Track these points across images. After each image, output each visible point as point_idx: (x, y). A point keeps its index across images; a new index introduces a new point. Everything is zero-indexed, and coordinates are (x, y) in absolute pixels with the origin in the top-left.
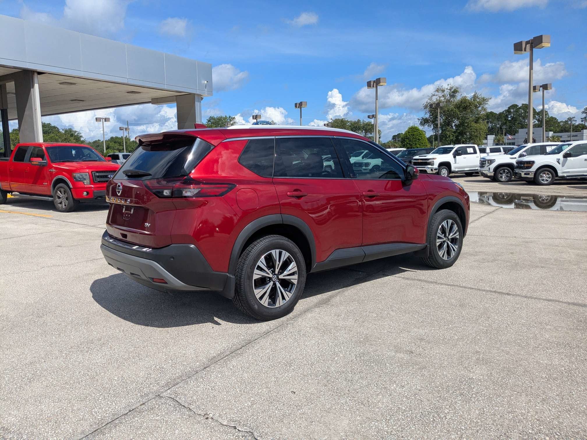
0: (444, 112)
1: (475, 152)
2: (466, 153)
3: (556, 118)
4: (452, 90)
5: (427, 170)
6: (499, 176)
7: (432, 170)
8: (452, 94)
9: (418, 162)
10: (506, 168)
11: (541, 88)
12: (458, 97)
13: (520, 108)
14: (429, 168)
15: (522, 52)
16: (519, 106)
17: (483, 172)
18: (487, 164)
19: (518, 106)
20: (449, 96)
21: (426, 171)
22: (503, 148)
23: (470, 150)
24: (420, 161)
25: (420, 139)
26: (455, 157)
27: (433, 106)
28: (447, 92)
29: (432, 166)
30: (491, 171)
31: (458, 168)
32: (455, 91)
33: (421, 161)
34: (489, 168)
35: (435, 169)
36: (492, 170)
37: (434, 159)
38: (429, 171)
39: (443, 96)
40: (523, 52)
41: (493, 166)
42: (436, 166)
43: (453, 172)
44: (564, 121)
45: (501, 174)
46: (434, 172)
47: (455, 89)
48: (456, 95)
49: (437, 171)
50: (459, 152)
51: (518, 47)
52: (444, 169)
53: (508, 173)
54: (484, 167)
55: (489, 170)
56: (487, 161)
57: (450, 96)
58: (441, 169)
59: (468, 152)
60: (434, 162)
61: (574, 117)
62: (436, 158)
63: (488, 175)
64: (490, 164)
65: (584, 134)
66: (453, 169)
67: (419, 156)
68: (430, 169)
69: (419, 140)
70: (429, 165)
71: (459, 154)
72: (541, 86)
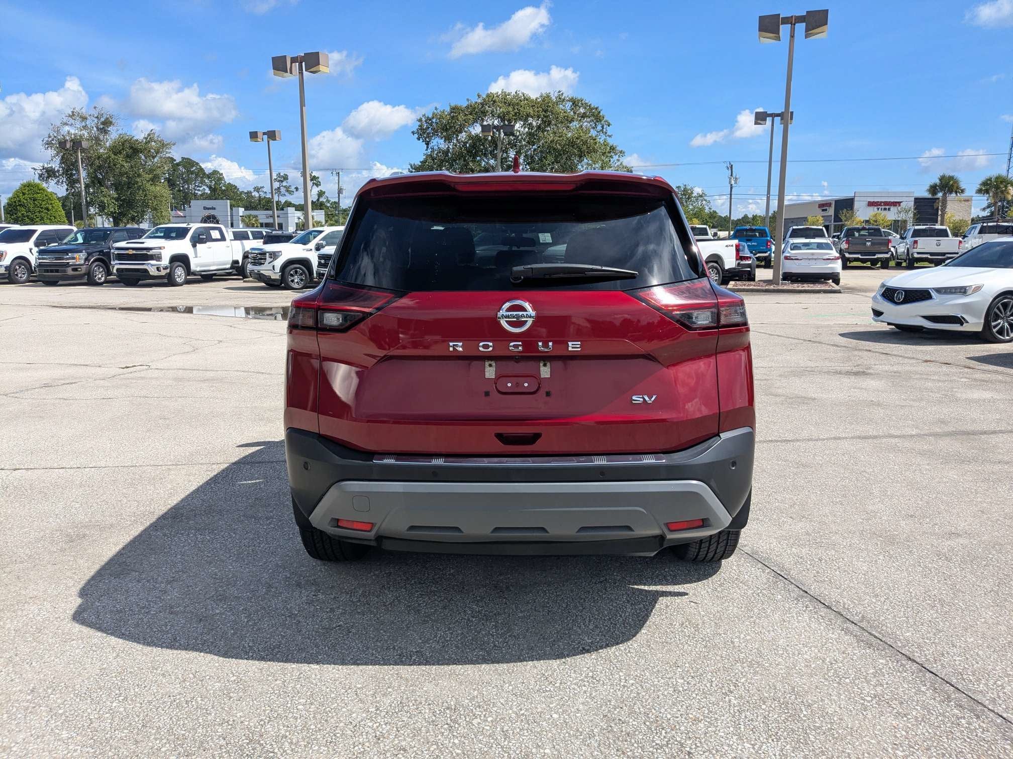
0: (89, 158)
1: (223, 238)
2: (210, 239)
3: (236, 187)
4: (102, 119)
5: (149, 270)
6: (290, 280)
7: (158, 269)
8: (102, 127)
9: (128, 254)
10: (298, 266)
11: (265, 137)
12: (113, 135)
13: (178, 164)
14: (152, 265)
15: (286, 74)
16: (177, 161)
17: (262, 272)
18: (268, 260)
19: (175, 160)
20: (95, 129)
21: (146, 271)
22: (252, 232)
23: (215, 234)
24: (131, 252)
25: (50, 207)
26: (194, 246)
27: (68, 146)
28: (91, 123)
29: (157, 261)
30: (276, 272)
31: (201, 266)
32: (107, 123)
33: (134, 252)
34: (273, 266)
35: (165, 268)
36: (278, 269)
37: (160, 248)
38: (153, 271)
39: (85, 127)
40: (288, 74)
41: (279, 263)
42: (165, 261)
43: (194, 274)
44: (246, 191)
45: (292, 275)
46: (163, 273)
47: (107, 119)
48: (109, 129)
49: (168, 271)
50: (201, 237)
51: (279, 65)
52: (180, 268)
53: (301, 274)
54: (264, 264)
55: (274, 269)
56: (268, 254)
57: (98, 130)
58: (174, 267)
59: (213, 238)
60: (161, 254)
61: (263, 187)
62: (164, 247)
63: (272, 278)
64: (275, 258)
65: (289, 215)
66: (193, 267)
67: (128, 243)
68: (155, 267)
69: (48, 209)
70: (152, 259)
71: (202, 241)
72: (264, 134)
